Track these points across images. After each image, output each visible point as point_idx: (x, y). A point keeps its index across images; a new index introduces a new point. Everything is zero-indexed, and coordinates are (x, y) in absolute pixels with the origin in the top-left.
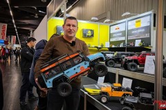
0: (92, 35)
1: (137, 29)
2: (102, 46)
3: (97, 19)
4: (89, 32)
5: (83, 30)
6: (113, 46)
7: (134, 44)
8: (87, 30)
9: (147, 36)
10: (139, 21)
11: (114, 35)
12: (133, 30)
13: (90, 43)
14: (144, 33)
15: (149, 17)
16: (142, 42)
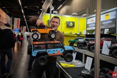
0: (74, 26)
1: (106, 21)
2: (81, 33)
3: (76, 14)
4: (71, 23)
5: (67, 22)
6: (88, 34)
7: (104, 32)
9: (113, 26)
10: (108, 15)
11: (90, 25)
12: (103, 21)
13: (72, 31)
14: (111, 24)
15: (115, 12)
16: (109, 31)
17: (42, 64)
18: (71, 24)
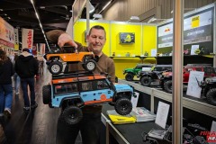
0: (133, 41)
1: (194, 30)
2: (147, 54)
3: (137, 18)
4: (129, 36)
5: (120, 34)
6: (161, 55)
7: (190, 51)
8: (126, 34)
9: (207, 39)
10: (197, 19)
12: (188, 31)
14: (204, 35)
15: (210, 12)
16: (200, 48)
17: (73, 121)
18: (129, 38)
